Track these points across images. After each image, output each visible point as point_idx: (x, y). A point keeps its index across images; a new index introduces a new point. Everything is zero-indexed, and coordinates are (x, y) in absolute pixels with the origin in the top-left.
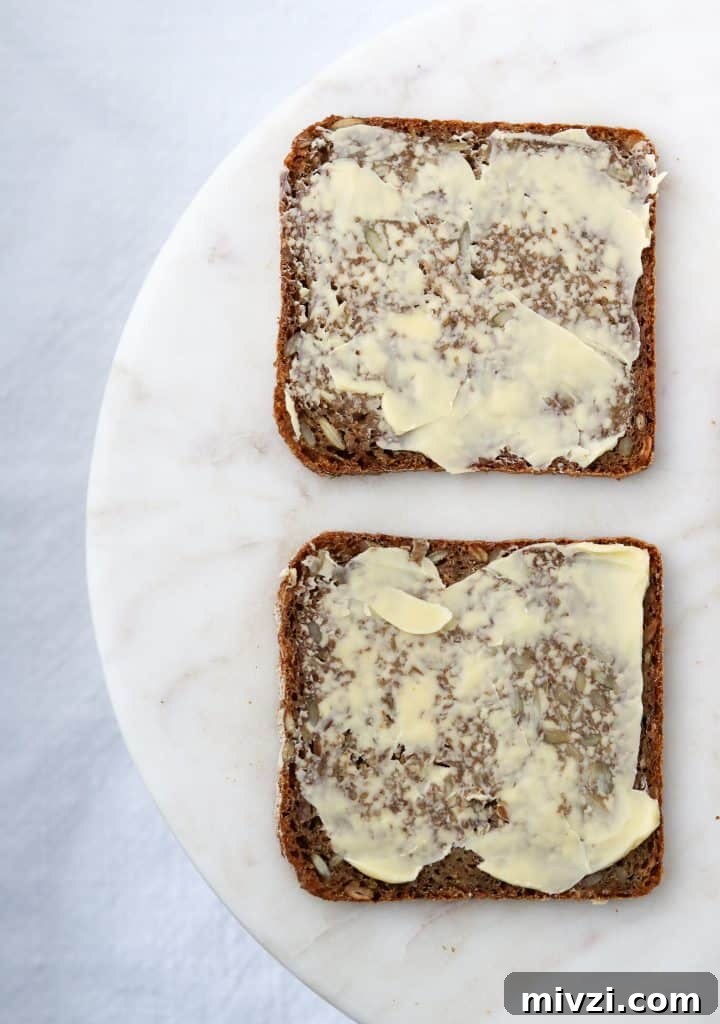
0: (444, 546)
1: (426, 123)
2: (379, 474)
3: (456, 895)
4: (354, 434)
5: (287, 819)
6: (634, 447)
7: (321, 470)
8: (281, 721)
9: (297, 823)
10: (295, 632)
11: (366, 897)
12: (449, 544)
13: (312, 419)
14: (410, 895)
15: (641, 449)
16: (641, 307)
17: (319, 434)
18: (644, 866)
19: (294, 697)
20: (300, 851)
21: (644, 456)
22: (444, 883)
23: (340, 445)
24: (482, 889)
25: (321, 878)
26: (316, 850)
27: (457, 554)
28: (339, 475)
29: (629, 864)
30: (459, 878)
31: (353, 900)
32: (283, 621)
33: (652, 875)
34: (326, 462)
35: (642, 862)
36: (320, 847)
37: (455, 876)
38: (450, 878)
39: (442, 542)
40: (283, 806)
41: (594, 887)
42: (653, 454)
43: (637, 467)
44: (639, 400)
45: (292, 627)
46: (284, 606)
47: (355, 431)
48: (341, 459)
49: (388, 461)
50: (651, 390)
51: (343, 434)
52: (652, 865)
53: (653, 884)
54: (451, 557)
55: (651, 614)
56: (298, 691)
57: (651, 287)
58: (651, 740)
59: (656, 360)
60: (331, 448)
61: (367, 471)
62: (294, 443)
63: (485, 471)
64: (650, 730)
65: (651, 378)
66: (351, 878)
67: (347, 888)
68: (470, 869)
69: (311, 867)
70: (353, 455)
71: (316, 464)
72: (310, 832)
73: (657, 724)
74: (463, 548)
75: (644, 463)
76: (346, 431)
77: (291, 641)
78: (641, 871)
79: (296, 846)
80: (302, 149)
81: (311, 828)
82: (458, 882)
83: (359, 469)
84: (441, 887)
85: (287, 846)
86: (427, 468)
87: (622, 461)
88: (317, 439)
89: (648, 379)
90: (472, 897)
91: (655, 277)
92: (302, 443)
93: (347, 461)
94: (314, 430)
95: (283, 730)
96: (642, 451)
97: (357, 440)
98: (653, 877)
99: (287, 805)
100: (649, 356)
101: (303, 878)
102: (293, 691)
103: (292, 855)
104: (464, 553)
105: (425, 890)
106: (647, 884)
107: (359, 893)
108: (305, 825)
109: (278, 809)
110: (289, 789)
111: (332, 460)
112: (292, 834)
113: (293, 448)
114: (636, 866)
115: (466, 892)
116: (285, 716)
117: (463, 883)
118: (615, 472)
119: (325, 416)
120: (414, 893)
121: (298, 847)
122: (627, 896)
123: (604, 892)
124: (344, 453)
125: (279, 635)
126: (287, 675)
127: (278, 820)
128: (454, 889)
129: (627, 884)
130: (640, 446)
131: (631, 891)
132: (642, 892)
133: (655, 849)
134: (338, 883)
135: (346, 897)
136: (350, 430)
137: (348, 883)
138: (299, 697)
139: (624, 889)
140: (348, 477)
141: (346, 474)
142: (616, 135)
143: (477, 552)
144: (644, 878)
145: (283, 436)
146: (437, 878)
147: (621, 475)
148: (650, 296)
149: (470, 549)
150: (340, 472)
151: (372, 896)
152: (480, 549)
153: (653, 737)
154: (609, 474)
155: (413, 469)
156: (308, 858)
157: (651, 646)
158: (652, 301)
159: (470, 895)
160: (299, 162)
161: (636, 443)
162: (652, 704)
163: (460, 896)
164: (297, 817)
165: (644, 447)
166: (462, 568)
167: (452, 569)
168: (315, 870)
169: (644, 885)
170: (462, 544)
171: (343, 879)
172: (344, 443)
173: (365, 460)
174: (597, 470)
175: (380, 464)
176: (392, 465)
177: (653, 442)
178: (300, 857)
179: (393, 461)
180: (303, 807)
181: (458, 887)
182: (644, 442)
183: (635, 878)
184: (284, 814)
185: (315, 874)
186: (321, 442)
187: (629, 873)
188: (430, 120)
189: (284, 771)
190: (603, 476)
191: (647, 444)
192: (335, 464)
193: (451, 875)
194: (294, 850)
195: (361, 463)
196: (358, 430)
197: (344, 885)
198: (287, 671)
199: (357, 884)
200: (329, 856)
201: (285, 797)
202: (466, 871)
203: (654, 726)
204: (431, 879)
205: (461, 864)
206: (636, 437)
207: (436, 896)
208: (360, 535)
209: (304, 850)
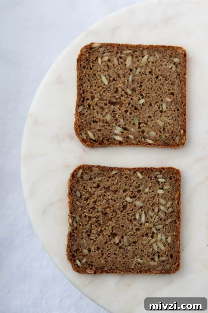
0: (117, 169)
1: (119, 45)
2: (105, 147)
3: (119, 272)
4: (97, 135)
5: (69, 249)
6: (180, 139)
7: (88, 146)
8: (68, 220)
9: (72, 250)
10: (72, 194)
11: (92, 273)
12: (118, 168)
13: (85, 131)
14: (105, 272)
15: (182, 140)
16: (182, 98)
17: (88, 135)
18: (175, 264)
19: (72, 213)
20: (73, 259)
21: (183, 142)
22: (115, 269)
23: (93, 138)
24: (127, 270)
25: (79, 267)
26: (77, 259)
27: (120, 171)
28: (93, 147)
29: (170, 264)
30: (120, 267)
31: (88, 273)
32: (69, 191)
33: (177, 267)
34: (89, 143)
35: (174, 263)
36: (78, 258)
37: (118, 267)
38: (117, 267)
39: (116, 168)
40: (68, 245)
41: (160, 270)
42: (186, 141)
43: (181, 145)
44: (182, 125)
45: (71, 192)
46: (69, 186)
47: (98, 134)
48: (94, 142)
49: (108, 143)
50: (185, 123)
51: (94, 135)
52: (177, 264)
53: (177, 270)
54: (119, 172)
55: (177, 190)
56: (73, 211)
57: (185, 93)
58: (177, 227)
59: (187, 114)
60: (91, 139)
61: (101, 146)
62: (80, 138)
63: (136, 146)
64: (177, 224)
65: (185, 119)
66: (88, 267)
67: (86, 270)
68: (123, 265)
69: (76, 264)
70: (97, 141)
71: (87, 144)
72: (75, 253)
73: (179, 222)
74: (122, 170)
75: (183, 144)
76: (95, 134)
77: (71, 196)
78: (174, 266)
79: (71, 257)
80: (83, 52)
81: (76, 252)
82: (119, 268)
83: (99, 145)
84: (114, 270)
85: (69, 257)
86: (119, 145)
87: (176, 143)
88: (87, 137)
89: (184, 120)
90: (124, 273)
91: (186, 90)
92: (82, 138)
93: (96, 143)
94: (86, 134)
95: (68, 223)
96: (182, 141)
97: (99, 137)
98: (177, 268)
99: (69, 245)
100: (184, 112)
101: (74, 267)
102: (71, 211)
103: (70, 260)
104: (123, 171)
105: (110, 271)
106: (176, 270)
107: (90, 272)
108: (74, 251)
109: (66, 246)
110: (69, 240)
111: (91, 143)
112: (70, 253)
113: (80, 139)
114: (172, 264)
115: (122, 271)
116: (69, 219)
117: (121, 269)
118: (174, 147)
119: (89, 130)
120: (106, 272)
121: (72, 258)
122: (170, 273)
123: (163, 272)
124: (95, 141)
125: (68, 195)
126: (70, 206)
127: (66, 250)
128: (118, 270)
129: (169, 269)
130: (182, 139)
131: (171, 272)
132: (174, 272)
133: (178, 260)
134: (84, 268)
135: (86, 273)
136: (97, 134)
137: (87, 268)
138: (73, 213)
139: (169, 271)
140: (96, 148)
141: (95, 147)
142: (175, 48)
143: (127, 171)
144: (175, 268)
145: (77, 135)
146: (113, 267)
147: (176, 147)
148: (185, 95)
149: (124, 170)
150: (93, 146)
151: (94, 272)
152: (127, 170)
153: (178, 226)
154: (173, 147)
155: (115, 145)
156: (75, 261)
157: (177, 199)
158: (185, 97)
159: (123, 272)
160: (82, 56)
161: (181, 138)
162: (177, 216)
163: (120, 273)
164: (72, 248)
165: (183, 139)
166: (122, 175)
167: (119, 176)
168: (77, 264)
169: (174, 270)
170: (122, 168)
171: (85, 267)
172: (95, 137)
173: (101, 143)
174: (169, 146)
175: (105, 144)
176: (109, 144)
177: (186, 138)
178: (73, 261)
179: (109, 143)
180: (74, 246)
181: (119, 270)
182: (183, 138)
183: (172, 268)
184: (68, 248)
185: (77, 266)
186: (88, 138)
187: (170, 266)
188: (120, 44)
189: (68, 235)
190: (171, 148)
191: (184, 138)
192: (92, 144)
193: (117, 266)
194: (70, 258)
195: (100, 144)
196: (99, 134)
197: (86, 269)
198: (70, 205)
199: (89, 269)
200: (81, 260)
201: (68, 242)
202: (122, 265)
203: (178, 223)
204: (111, 268)
205: (120, 263)
206: (181, 136)
207: (113, 272)
208: (92, 166)
209: (74, 258)
